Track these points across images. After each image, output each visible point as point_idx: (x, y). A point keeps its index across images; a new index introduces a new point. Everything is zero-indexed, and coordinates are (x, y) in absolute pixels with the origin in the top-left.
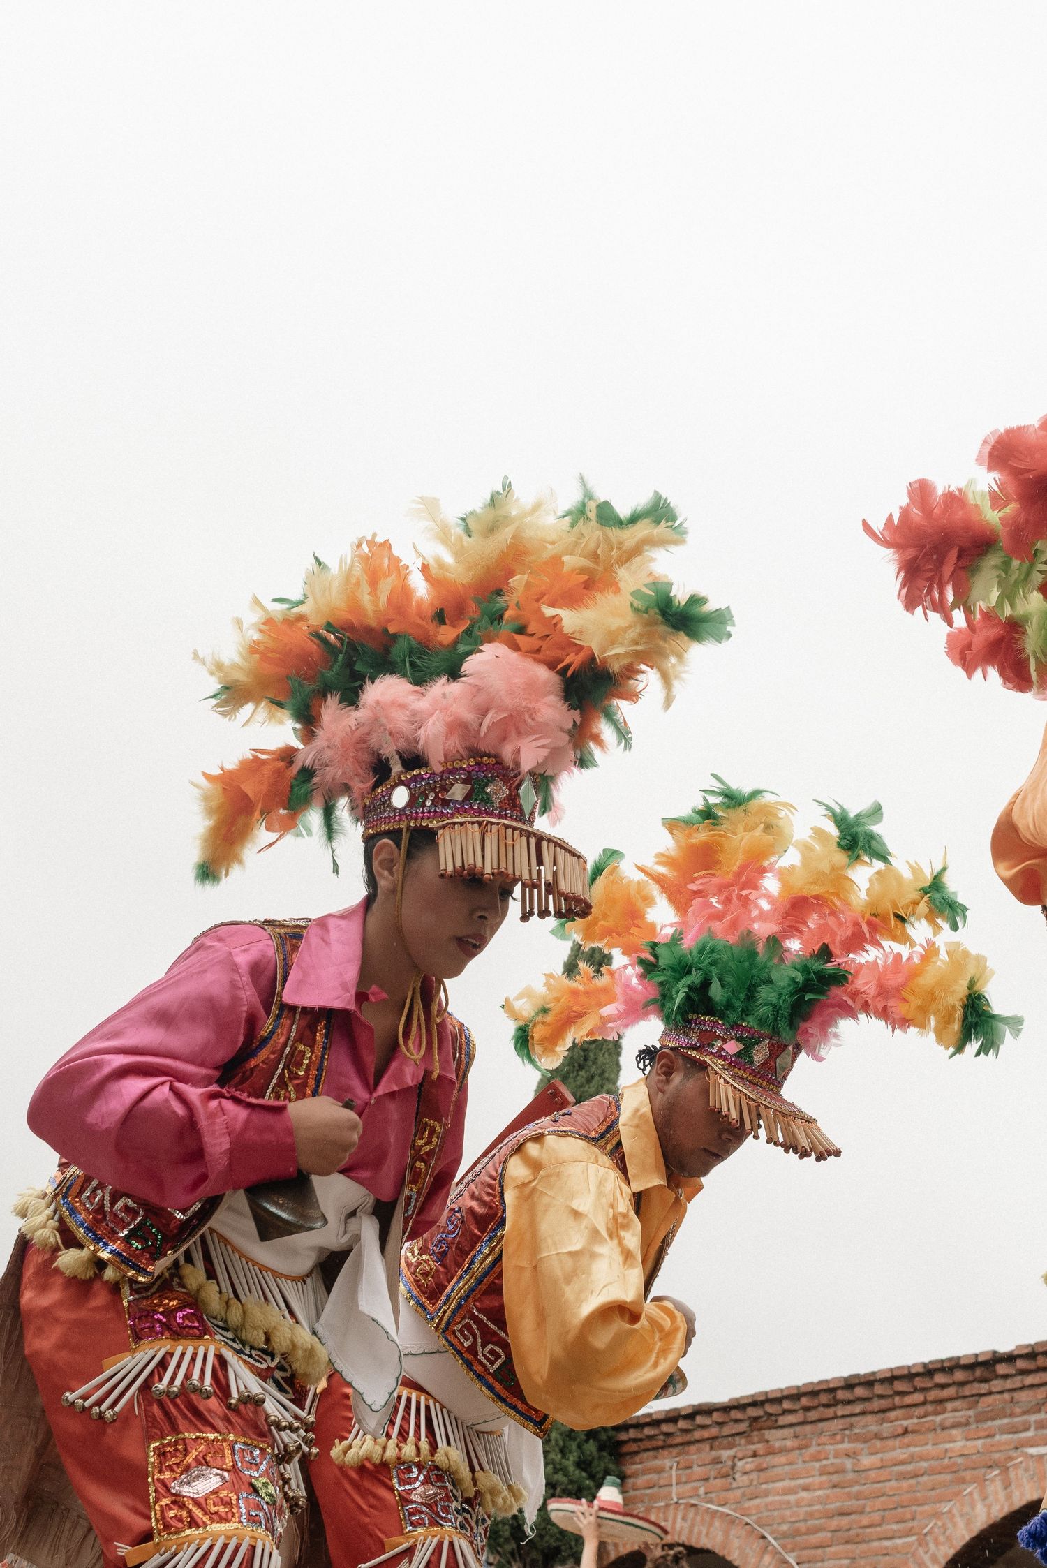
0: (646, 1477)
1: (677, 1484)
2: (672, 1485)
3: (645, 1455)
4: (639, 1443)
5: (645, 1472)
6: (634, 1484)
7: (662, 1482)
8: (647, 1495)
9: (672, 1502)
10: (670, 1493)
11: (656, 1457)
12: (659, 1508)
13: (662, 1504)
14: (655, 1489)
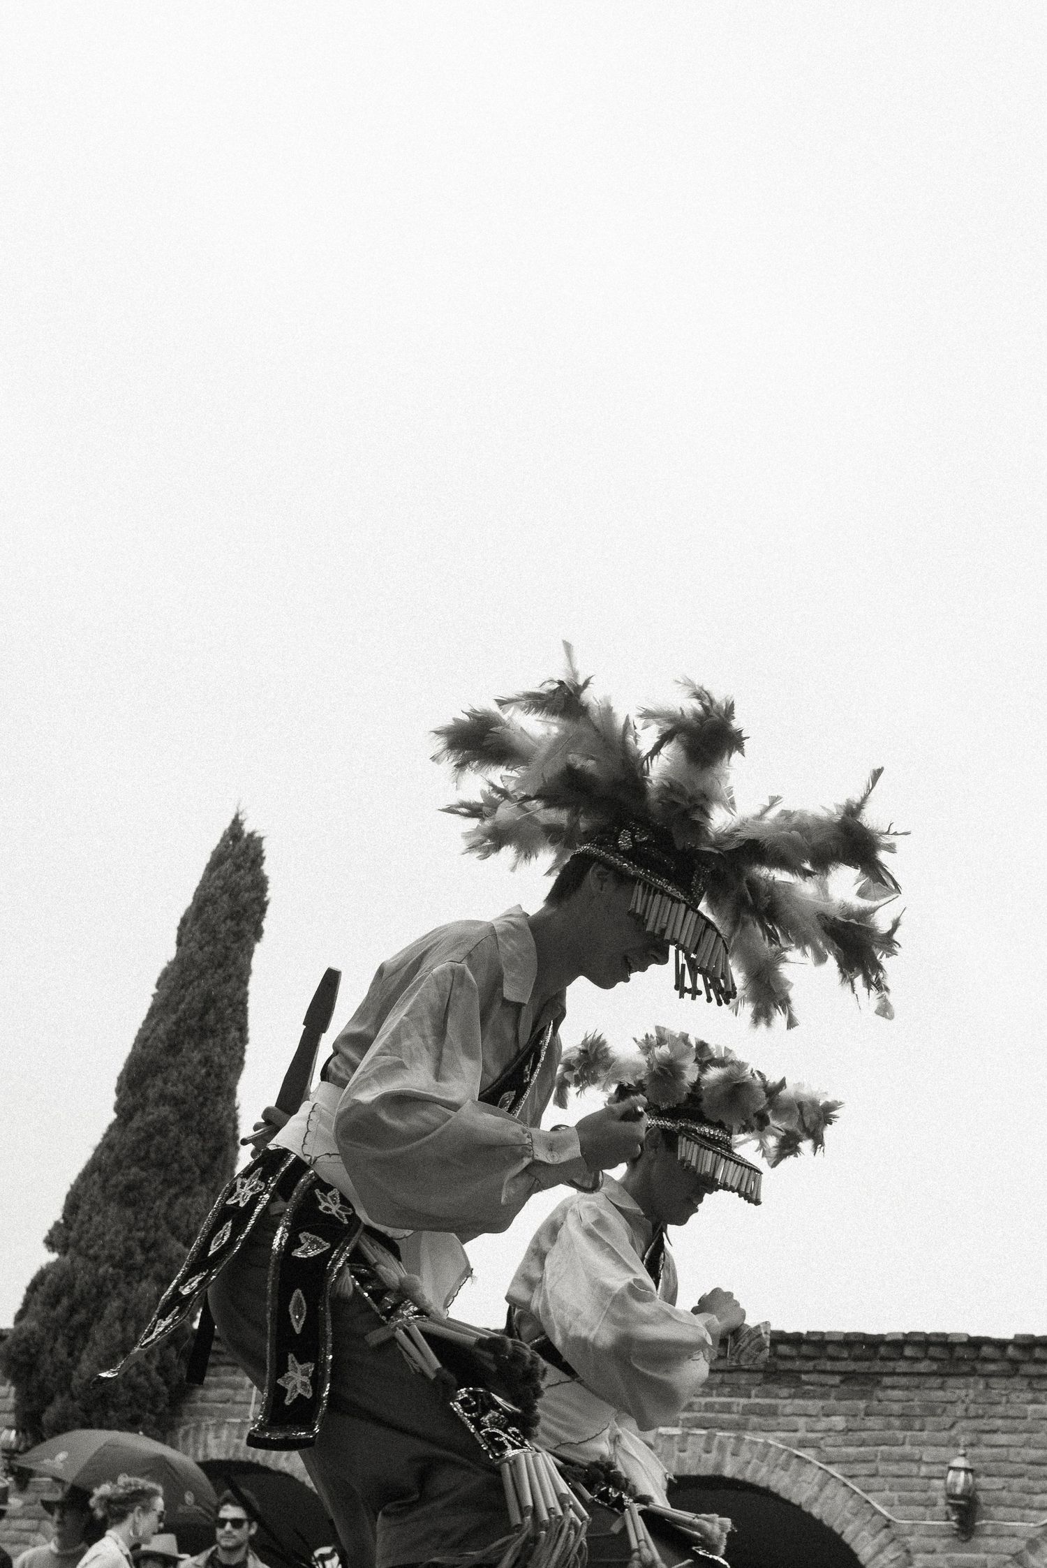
0: (219, 1391)
1: (256, 1403)
2: (250, 1403)
3: (222, 1369)
4: (218, 1356)
5: (218, 1385)
6: (204, 1396)
7: (238, 1398)
8: (218, 1408)
9: (248, 1420)
10: (247, 1411)
11: (235, 1373)
12: (234, 1424)
13: (239, 1420)
14: (228, 1405)
